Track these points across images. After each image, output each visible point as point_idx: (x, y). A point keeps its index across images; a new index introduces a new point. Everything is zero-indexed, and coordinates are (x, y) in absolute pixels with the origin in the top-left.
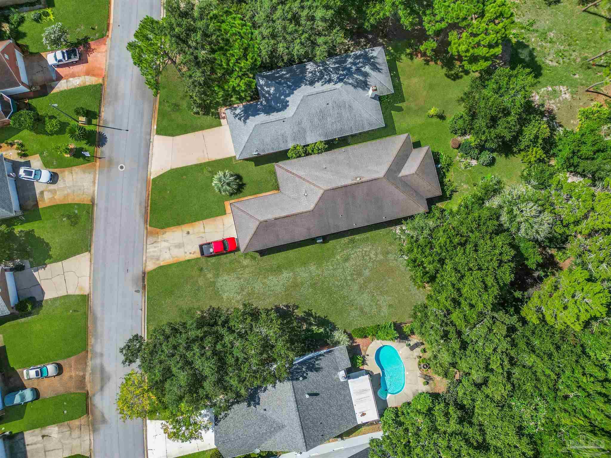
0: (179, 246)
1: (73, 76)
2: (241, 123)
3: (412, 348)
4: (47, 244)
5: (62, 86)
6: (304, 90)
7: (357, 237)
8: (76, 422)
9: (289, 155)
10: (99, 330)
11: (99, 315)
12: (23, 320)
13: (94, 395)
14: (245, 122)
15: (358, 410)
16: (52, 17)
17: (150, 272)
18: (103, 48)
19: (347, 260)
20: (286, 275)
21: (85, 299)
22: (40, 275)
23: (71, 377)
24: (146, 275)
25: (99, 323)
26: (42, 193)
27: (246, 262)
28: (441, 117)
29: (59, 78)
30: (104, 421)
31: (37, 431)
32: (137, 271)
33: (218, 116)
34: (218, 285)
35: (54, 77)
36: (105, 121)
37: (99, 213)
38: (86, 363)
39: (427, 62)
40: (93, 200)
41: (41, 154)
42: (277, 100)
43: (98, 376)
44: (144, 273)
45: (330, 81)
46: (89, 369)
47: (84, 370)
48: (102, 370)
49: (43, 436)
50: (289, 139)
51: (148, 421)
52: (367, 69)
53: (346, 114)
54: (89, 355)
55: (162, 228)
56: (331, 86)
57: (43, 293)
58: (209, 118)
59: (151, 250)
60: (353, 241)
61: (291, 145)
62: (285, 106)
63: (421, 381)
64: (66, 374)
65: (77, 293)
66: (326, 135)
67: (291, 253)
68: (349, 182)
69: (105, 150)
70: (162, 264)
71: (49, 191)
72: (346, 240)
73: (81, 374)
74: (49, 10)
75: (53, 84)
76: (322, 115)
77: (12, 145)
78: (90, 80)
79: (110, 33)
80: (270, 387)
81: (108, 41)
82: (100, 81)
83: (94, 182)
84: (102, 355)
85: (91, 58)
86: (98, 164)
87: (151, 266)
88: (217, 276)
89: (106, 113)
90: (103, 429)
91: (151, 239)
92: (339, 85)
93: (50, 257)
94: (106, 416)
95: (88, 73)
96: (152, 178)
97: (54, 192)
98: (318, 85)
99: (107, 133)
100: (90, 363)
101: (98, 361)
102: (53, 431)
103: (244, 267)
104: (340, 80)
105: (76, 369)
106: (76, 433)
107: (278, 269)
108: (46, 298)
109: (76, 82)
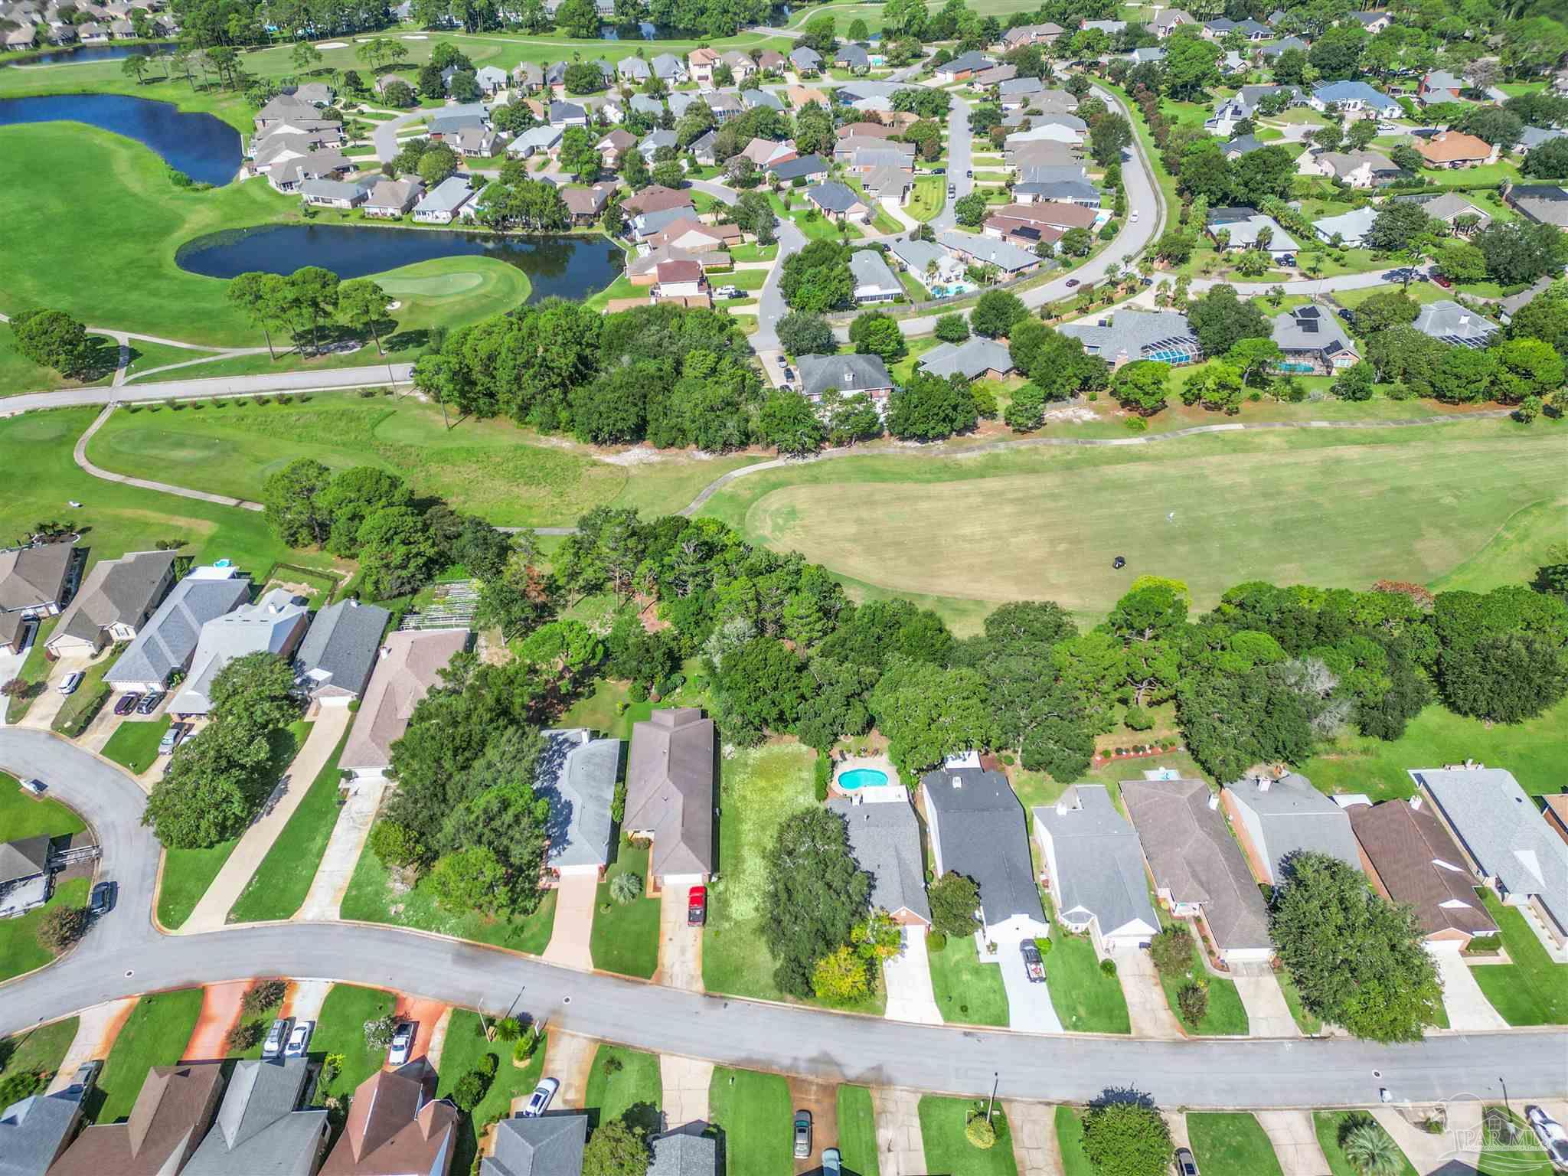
0: (683, 951)
1: (427, 1043)
2: (569, 847)
3: (845, 759)
4: (636, 1105)
5: (434, 1058)
6: (559, 786)
7: (723, 785)
8: (876, 1103)
9: (617, 820)
10: (763, 1057)
11: (743, 1055)
12: (728, 1155)
13: (844, 1076)
14: (569, 843)
15: (892, 799)
16: (340, 1057)
17: (707, 987)
18: (410, 1000)
19: (744, 797)
20: (746, 852)
21: (719, 1069)
22: (673, 1122)
23: (817, 1101)
24: (711, 992)
25: (755, 1057)
26: (565, 1102)
27: (721, 887)
28: (626, 706)
29: (423, 1059)
30: (878, 1069)
31: (881, 1158)
32: (699, 1003)
33: (546, 891)
34: (740, 918)
35: (418, 1065)
36: (502, 1012)
37: (614, 1035)
38: (803, 1081)
39: (568, 710)
40: (596, 1041)
41: (513, 1095)
42: (559, 813)
43: (822, 1067)
44: (705, 995)
45: (560, 765)
46: (811, 1078)
47: (811, 1083)
48: (812, 1060)
49: (889, 1150)
50: (603, 812)
51: (887, 1016)
52: (560, 738)
53: (597, 760)
54: (794, 1075)
55: (655, 966)
56: (566, 764)
57: (699, 1121)
58: (546, 901)
59: (679, 983)
60: (725, 789)
61: (609, 813)
62: (569, 805)
63: (877, 758)
64: (813, 1107)
65: (709, 1078)
66: (610, 783)
67: (723, 843)
68: (666, 758)
69: (537, 1015)
70: (699, 972)
71: (566, 1091)
72: (723, 796)
73: (814, 1088)
74: (328, 1059)
75: (426, 1068)
76: (590, 776)
77: (485, 1134)
78: (443, 1022)
79: (394, 991)
80: (855, 854)
81: (404, 995)
82: (450, 1010)
83: (573, 1036)
84: (795, 1059)
85: (414, 1016)
86: (552, 1028)
87: (699, 986)
88: (728, 918)
89: (493, 1009)
90: (889, 1070)
91: (667, 982)
92: (569, 755)
93: (654, 1104)
94: (874, 1064)
95: (432, 1023)
96: (591, 968)
97: (569, 1086)
98: (560, 773)
99: (517, 1011)
100: (803, 1076)
101: (802, 1065)
102: (884, 1135)
103: (727, 889)
104: (564, 755)
105: (807, 1092)
106: (891, 1106)
107: (739, 860)
108: (705, 1119)
109: (438, 1040)
